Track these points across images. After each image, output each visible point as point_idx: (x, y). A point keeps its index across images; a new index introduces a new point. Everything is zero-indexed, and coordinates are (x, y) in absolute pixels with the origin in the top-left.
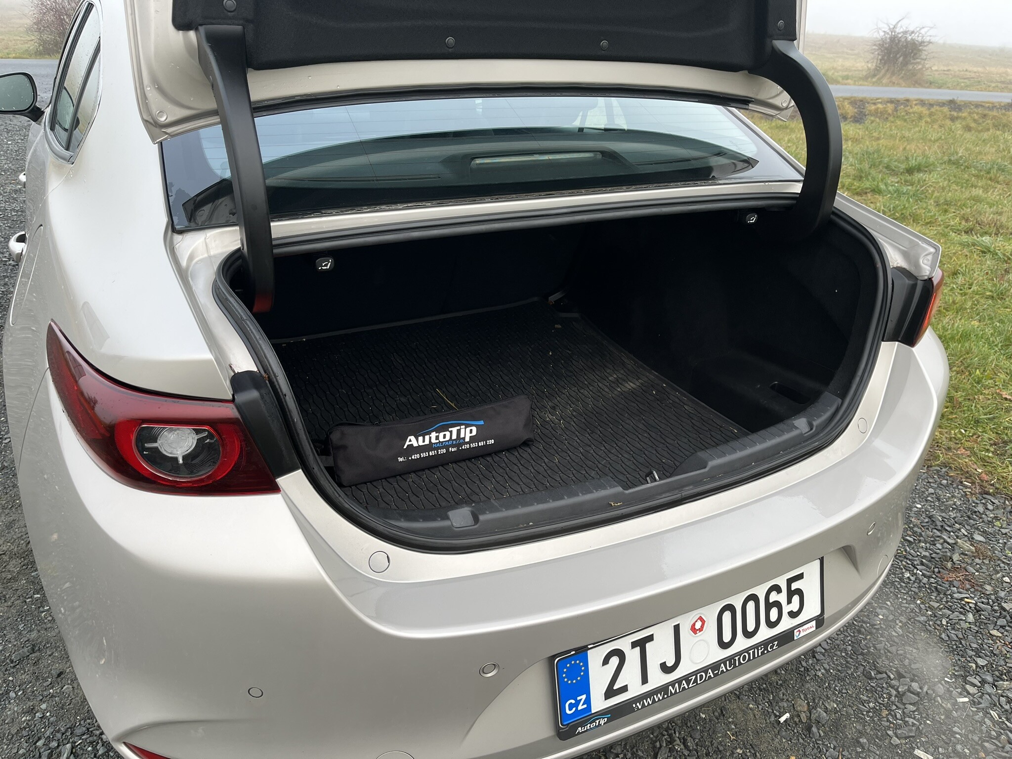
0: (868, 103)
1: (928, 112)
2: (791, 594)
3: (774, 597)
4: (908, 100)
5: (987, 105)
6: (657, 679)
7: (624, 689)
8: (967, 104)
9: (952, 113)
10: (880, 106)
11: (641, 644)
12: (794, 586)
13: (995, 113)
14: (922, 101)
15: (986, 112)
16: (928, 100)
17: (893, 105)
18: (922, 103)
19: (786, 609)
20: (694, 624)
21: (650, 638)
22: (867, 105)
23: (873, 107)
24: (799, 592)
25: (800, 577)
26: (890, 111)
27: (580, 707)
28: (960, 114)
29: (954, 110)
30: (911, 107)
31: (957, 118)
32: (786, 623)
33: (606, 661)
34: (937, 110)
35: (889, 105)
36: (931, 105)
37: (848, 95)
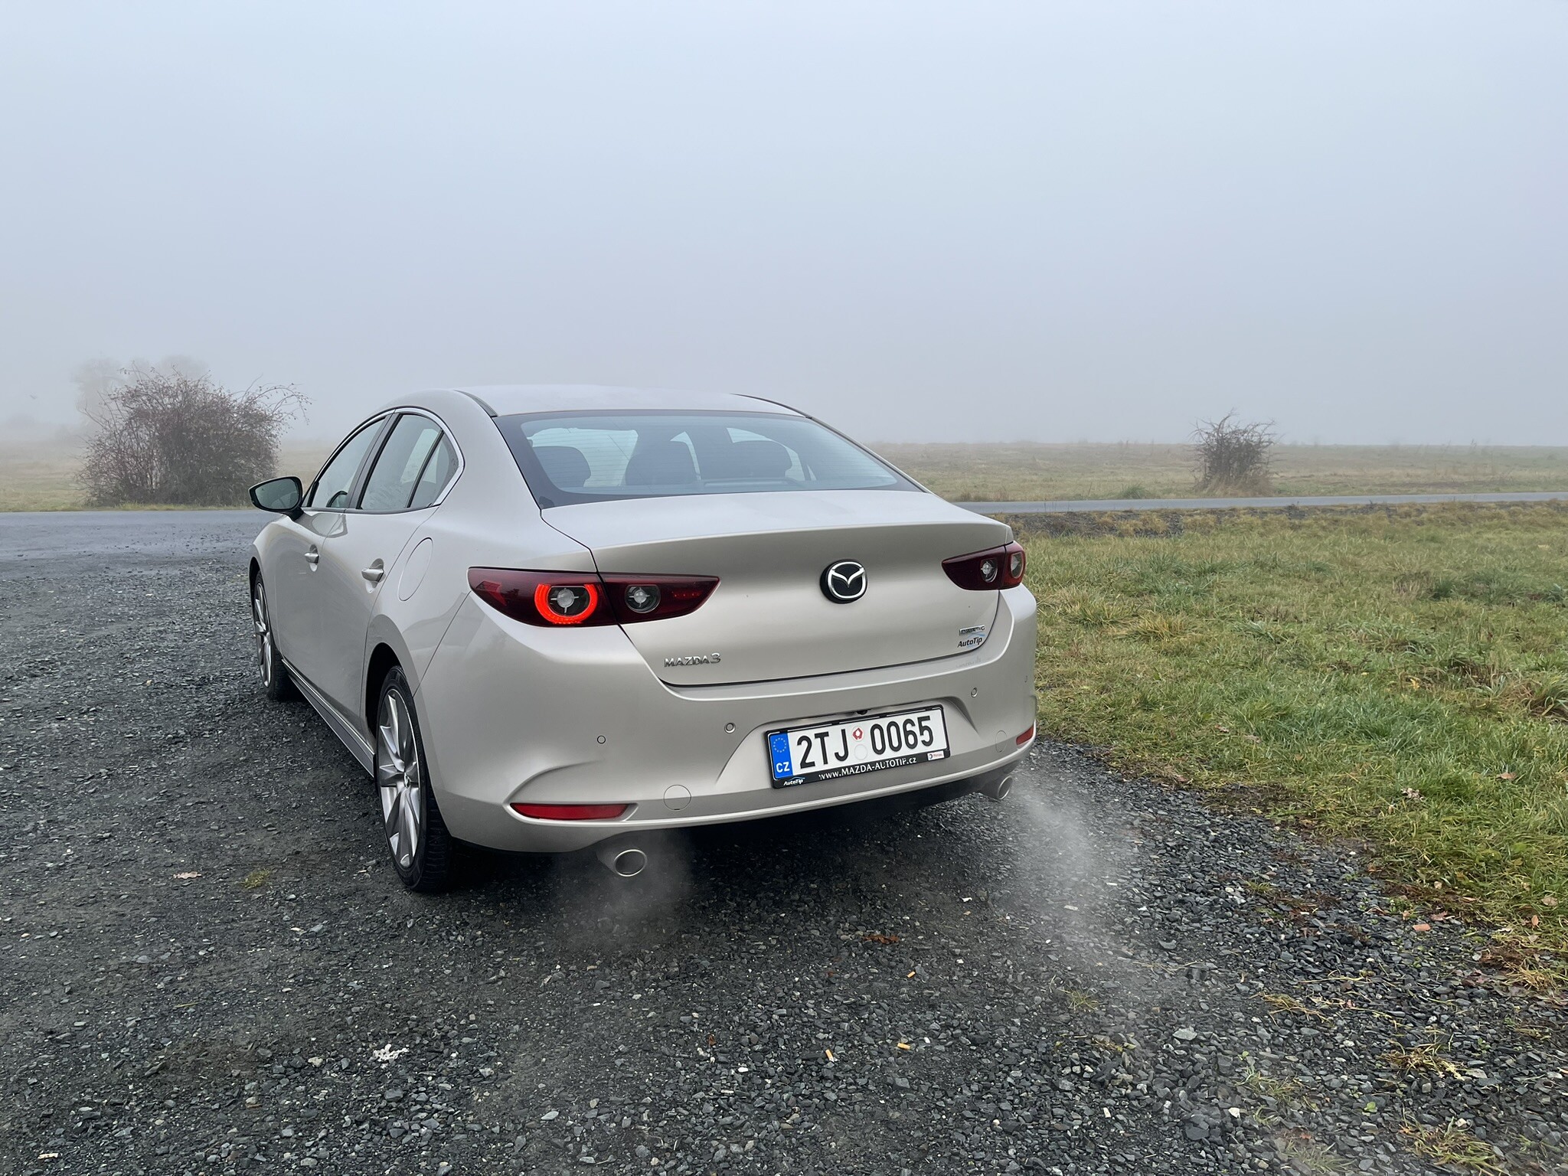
0: (1183, 515)
1: (1260, 522)
2: (922, 729)
3: (909, 727)
4: (1233, 510)
5: (1339, 509)
6: (834, 763)
7: (812, 764)
8: (1313, 510)
9: (1293, 521)
10: (1197, 517)
11: (821, 736)
12: (924, 724)
13: (1349, 517)
14: (1253, 509)
15: (1336, 517)
16: (1261, 508)
17: (1215, 516)
18: (1252, 511)
19: (920, 739)
20: (855, 733)
21: (826, 734)
22: (1182, 517)
23: (1189, 520)
24: (927, 728)
25: (927, 718)
26: (1211, 523)
27: (786, 770)
28: (1303, 522)
29: (1295, 516)
30: (1239, 517)
31: (1300, 527)
32: (920, 749)
33: (799, 743)
34: (1272, 519)
35: (1209, 515)
36: (1265, 513)
37: (1158, 507)
